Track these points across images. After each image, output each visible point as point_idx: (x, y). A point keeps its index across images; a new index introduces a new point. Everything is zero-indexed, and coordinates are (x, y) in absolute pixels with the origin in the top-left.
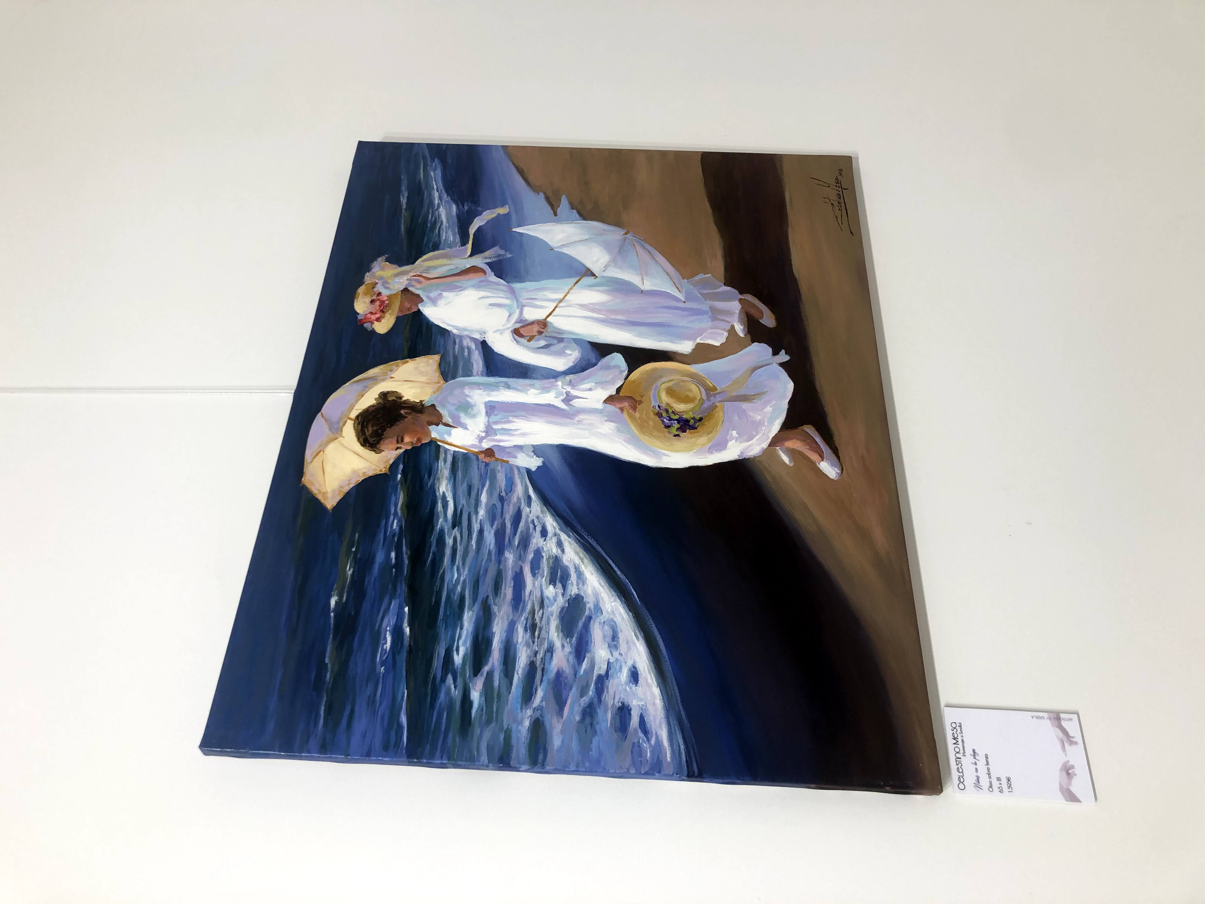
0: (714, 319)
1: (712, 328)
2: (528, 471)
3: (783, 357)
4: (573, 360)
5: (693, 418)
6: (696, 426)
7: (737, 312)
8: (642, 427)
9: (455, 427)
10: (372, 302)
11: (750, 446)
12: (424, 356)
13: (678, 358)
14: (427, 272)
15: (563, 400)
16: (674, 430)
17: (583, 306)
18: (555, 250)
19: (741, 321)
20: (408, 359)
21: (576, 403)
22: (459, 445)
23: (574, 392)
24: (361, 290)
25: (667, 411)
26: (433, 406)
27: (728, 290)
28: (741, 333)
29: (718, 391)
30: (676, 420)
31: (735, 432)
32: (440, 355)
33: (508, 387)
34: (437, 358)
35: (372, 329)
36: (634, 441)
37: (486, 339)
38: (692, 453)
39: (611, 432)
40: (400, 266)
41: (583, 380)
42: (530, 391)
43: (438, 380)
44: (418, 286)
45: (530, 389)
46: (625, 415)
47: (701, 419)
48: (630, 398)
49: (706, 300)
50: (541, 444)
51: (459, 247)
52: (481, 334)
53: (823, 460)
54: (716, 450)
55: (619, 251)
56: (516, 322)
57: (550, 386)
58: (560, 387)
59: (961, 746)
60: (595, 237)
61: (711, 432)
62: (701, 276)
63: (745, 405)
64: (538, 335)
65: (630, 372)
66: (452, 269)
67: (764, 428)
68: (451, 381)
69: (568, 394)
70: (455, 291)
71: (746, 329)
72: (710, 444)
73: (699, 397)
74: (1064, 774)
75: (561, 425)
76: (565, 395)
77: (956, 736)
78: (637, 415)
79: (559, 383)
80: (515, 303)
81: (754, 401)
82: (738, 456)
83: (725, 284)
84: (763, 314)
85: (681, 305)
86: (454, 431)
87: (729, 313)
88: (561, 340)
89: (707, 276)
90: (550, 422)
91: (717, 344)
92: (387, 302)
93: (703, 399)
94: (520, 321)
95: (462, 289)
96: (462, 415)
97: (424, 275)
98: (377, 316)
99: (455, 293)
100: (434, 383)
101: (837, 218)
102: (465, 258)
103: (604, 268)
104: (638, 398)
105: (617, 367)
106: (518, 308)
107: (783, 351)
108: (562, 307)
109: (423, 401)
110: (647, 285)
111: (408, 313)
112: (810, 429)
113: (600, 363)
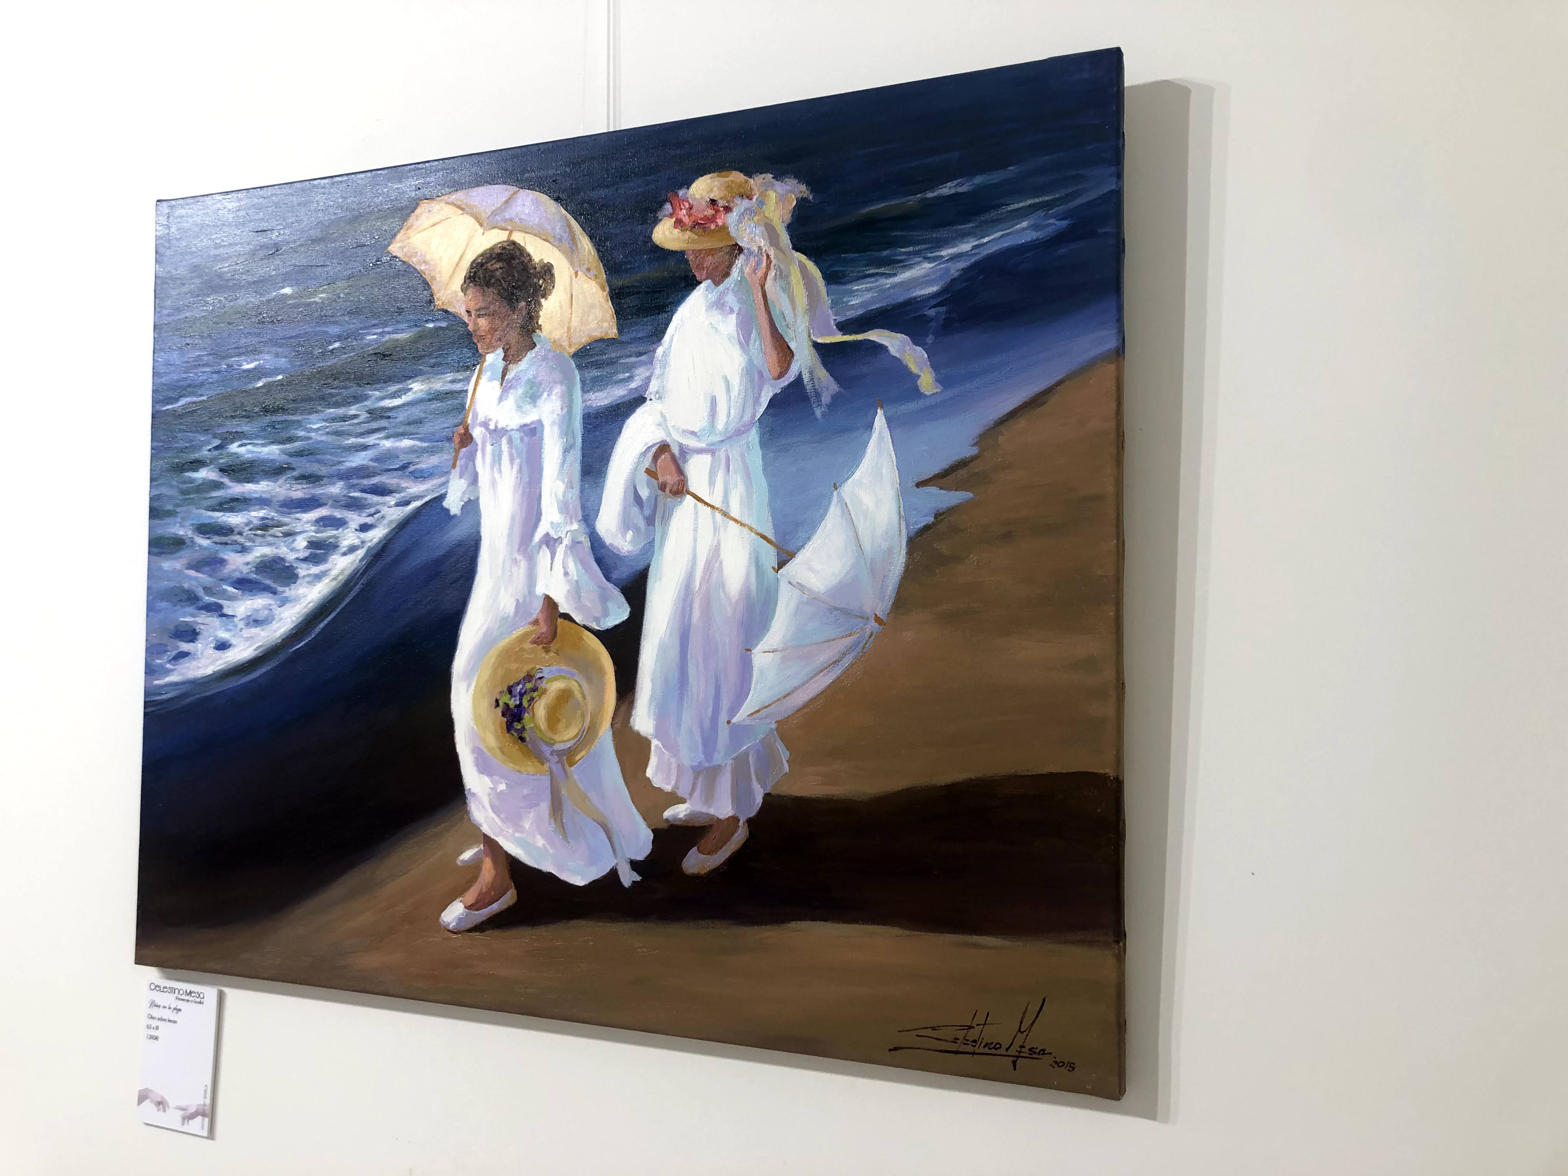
0: (697, 771)
1: (679, 766)
2: (442, 497)
3: (628, 877)
4: (616, 544)
5: (523, 728)
6: (513, 732)
7: (712, 811)
8: (510, 654)
9: (502, 384)
10: (713, 202)
11: (483, 807)
12: (614, 312)
13: (623, 708)
14: (778, 276)
15: (547, 534)
16: (505, 699)
17: (716, 552)
18: (835, 493)
19: (692, 815)
20: (607, 289)
21: (545, 553)
22: (477, 396)
23: (561, 550)
24: (737, 177)
25: (535, 689)
26: (533, 345)
27: (755, 799)
28: (669, 814)
29: (567, 767)
30: (521, 704)
31: (505, 788)
32: (617, 337)
33: (566, 451)
34: (613, 332)
35: (660, 218)
36: (487, 641)
37: (648, 402)
38: (472, 724)
39: (501, 609)
40: (790, 228)
41: (582, 562)
42: (561, 483)
43: (575, 344)
44: (747, 270)
45: (564, 482)
46: (529, 628)
47: (522, 739)
48: (554, 635)
49: (733, 759)
50: (480, 511)
51: (835, 320)
52: (657, 392)
53: (466, 907)
54: (476, 758)
55: (837, 609)
56: (681, 446)
57: (571, 513)
58: (568, 528)
59: (183, 997)
60: (868, 565)
61: (503, 752)
62: (784, 754)
63: (545, 806)
64: (658, 484)
65: (597, 634)
66: (784, 318)
67: (511, 831)
68: (573, 363)
69: (559, 540)
70: (738, 334)
71: (678, 823)
72: (485, 750)
73: (556, 737)
74: (159, 1099)
75: (510, 535)
76: (556, 537)
77: (193, 995)
78: (528, 646)
79: (575, 526)
80: (718, 438)
81: (553, 822)
82: (470, 789)
83: (767, 796)
84: (708, 854)
85: (723, 717)
86: (497, 383)
87: (709, 795)
88: (650, 521)
89: (786, 765)
90: (513, 518)
91: (649, 773)
92: (713, 227)
93: (554, 744)
94: (685, 452)
95: (744, 342)
96: (520, 391)
97: (772, 273)
98: (686, 219)
99: (736, 336)
100: (570, 339)
101: (933, 1029)
102: (809, 336)
103: (797, 583)
104: (553, 647)
105: (606, 613)
106: (707, 445)
107: (638, 878)
108: (714, 516)
109: (541, 330)
110: (761, 658)
111: (693, 266)
112: (509, 898)
113: (610, 586)
